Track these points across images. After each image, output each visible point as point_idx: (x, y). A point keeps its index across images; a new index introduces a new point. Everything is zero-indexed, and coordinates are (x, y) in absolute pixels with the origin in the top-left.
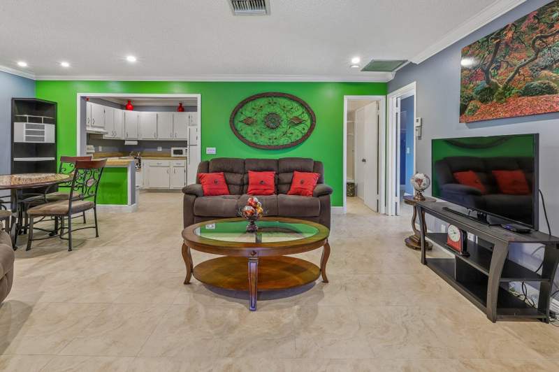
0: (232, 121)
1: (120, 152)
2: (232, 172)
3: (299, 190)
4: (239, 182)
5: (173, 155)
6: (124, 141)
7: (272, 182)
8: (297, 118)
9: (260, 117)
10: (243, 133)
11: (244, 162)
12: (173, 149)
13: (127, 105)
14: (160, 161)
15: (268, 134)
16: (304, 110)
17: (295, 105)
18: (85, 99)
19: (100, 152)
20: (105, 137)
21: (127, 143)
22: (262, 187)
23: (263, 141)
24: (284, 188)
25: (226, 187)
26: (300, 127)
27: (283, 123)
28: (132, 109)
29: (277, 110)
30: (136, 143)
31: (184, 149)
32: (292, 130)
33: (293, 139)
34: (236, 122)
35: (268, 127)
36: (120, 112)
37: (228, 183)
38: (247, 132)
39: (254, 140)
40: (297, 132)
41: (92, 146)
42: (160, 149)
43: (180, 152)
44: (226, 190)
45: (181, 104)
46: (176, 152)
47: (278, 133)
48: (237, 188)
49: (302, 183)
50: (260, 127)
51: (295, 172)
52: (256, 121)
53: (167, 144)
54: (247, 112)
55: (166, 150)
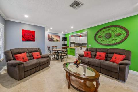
0: (95, 37)
2: (93, 51)
3: (114, 61)
4: (94, 55)
6: (79, 44)
7: (104, 56)
8: (119, 33)
9: (103, 35)
10: (98, 40)
11: (97, 49)
13: (80, 36)
15: (106, 40)
16: (122, 30)
17: (118, 28)
18: (70, 36)
22: (100, 57)
23: (104, 43)
24: (109, 59)
25: (90, 55)
26: (120, 37)
27: (112, 36)
28: (81, 37)
29: (110, 32)
32: (116, 38)
33: (117, 41)
34: (96, 37)
35: (106, 38)
36: (78, 38)
37: (91, 55)
38: (99, 40)
39: (102, 43)
40: (119, 39)
44: (90, 56)
47: (110, 40)
48: (93, 56)
49: (116, 58)
50: (103, 38)
51: (115, 54)
52: (102, 36)
54: (99, 34)
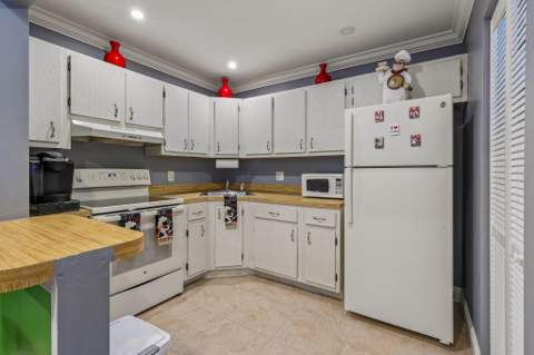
1: (214, 181)
5: (305, 193)
6: (214, 160)
12: (305, 177)
14: (275, 208)
19: (168, 183)
20: (165, 151)
21: (220, 164)
28: (230, 95)
30: (235, 164)
31: (332, 178)
41: (147, 171)
42: (280, 177)
43: (322, 186)
45: (324, 67)
46: (312, 185)
53: (293, 165)
55: (292, 178)
